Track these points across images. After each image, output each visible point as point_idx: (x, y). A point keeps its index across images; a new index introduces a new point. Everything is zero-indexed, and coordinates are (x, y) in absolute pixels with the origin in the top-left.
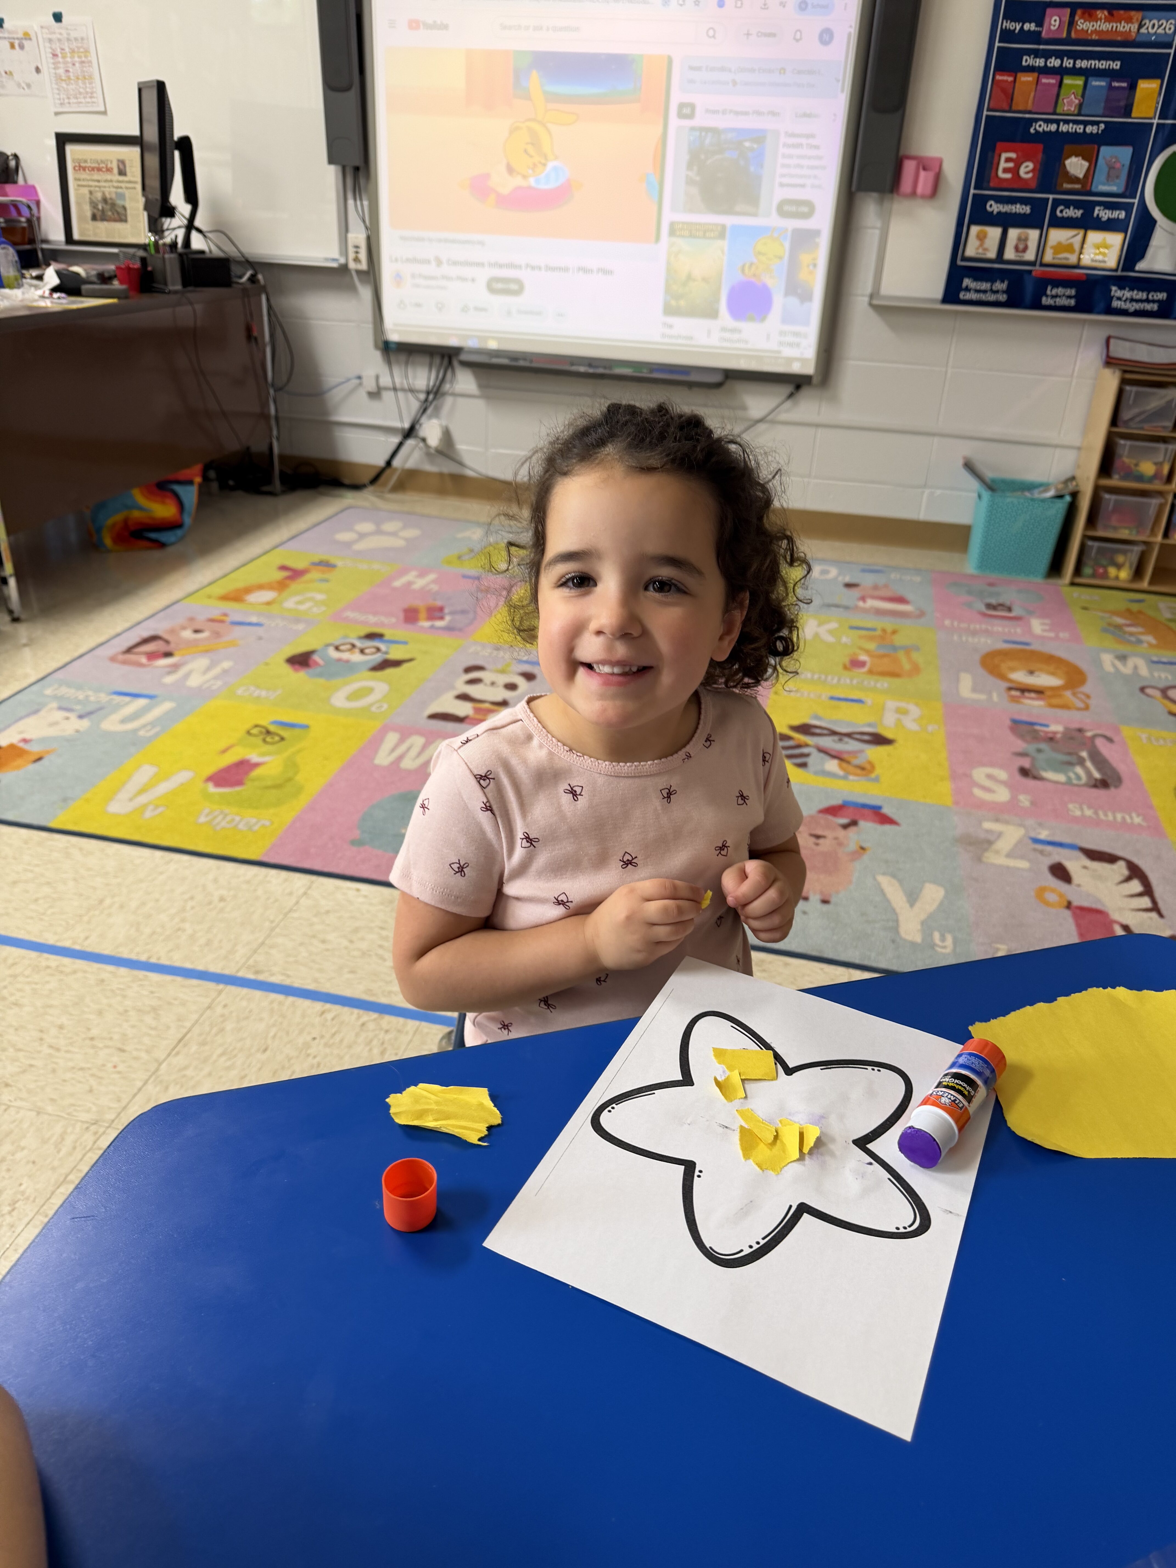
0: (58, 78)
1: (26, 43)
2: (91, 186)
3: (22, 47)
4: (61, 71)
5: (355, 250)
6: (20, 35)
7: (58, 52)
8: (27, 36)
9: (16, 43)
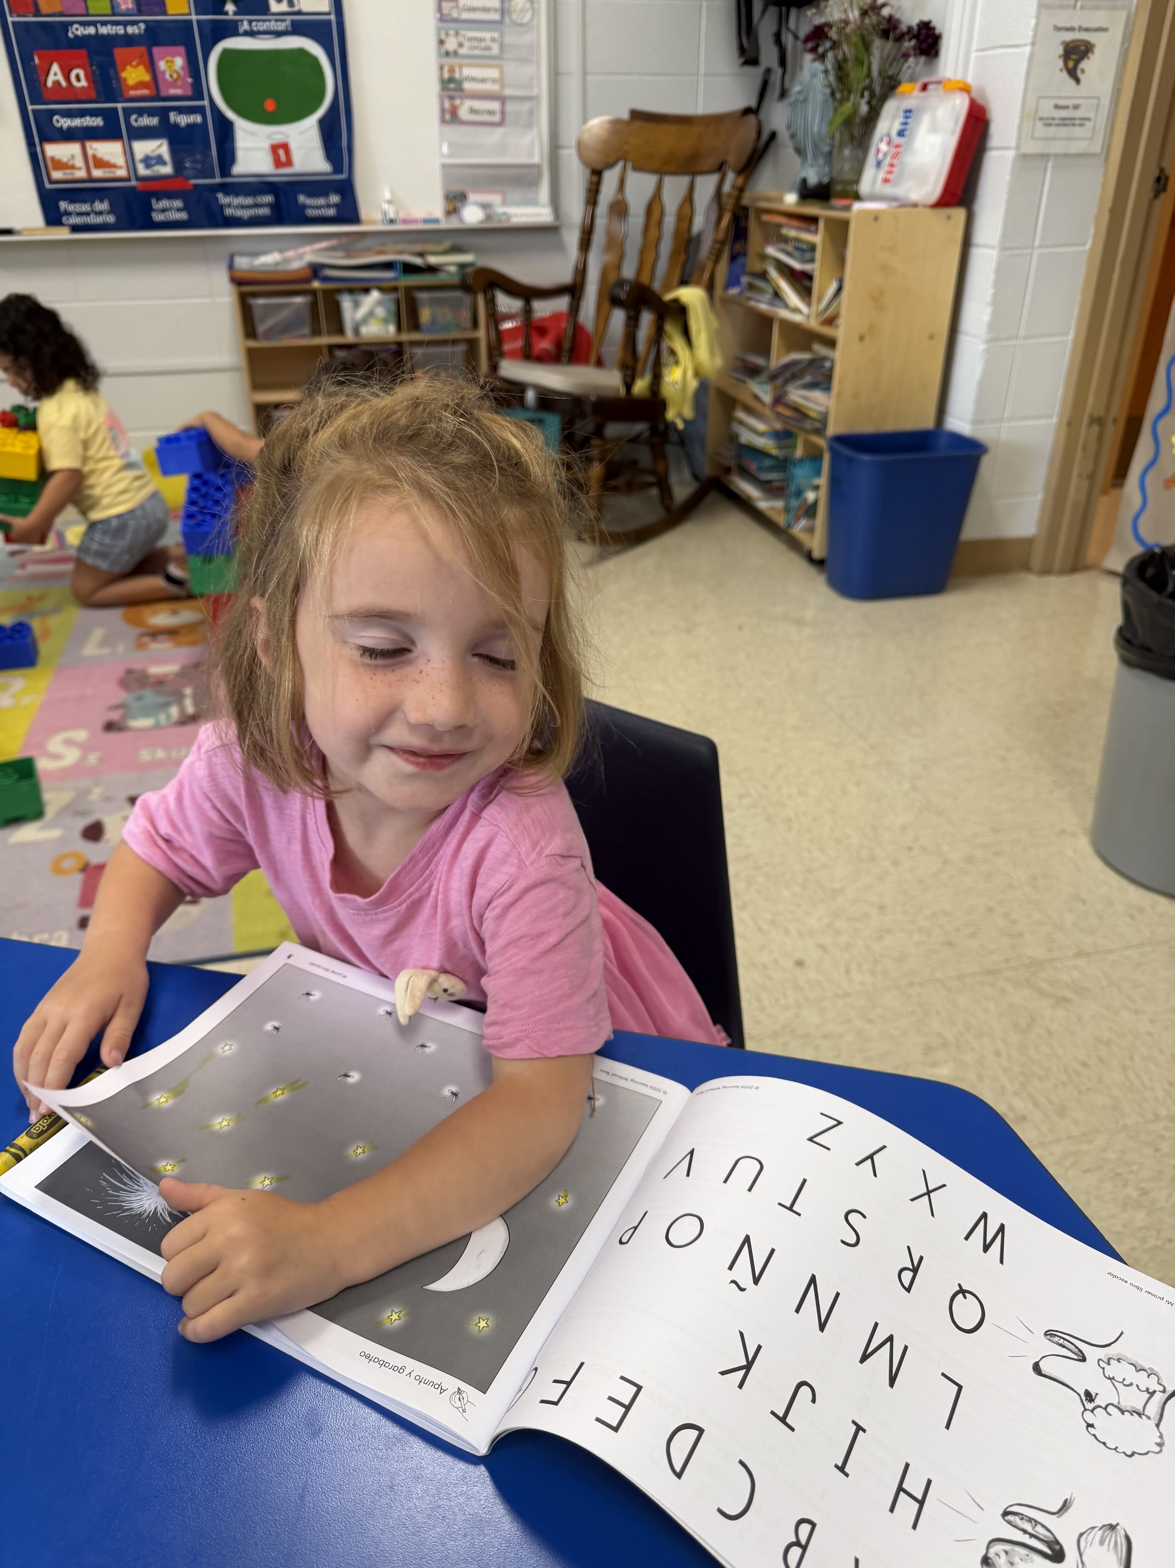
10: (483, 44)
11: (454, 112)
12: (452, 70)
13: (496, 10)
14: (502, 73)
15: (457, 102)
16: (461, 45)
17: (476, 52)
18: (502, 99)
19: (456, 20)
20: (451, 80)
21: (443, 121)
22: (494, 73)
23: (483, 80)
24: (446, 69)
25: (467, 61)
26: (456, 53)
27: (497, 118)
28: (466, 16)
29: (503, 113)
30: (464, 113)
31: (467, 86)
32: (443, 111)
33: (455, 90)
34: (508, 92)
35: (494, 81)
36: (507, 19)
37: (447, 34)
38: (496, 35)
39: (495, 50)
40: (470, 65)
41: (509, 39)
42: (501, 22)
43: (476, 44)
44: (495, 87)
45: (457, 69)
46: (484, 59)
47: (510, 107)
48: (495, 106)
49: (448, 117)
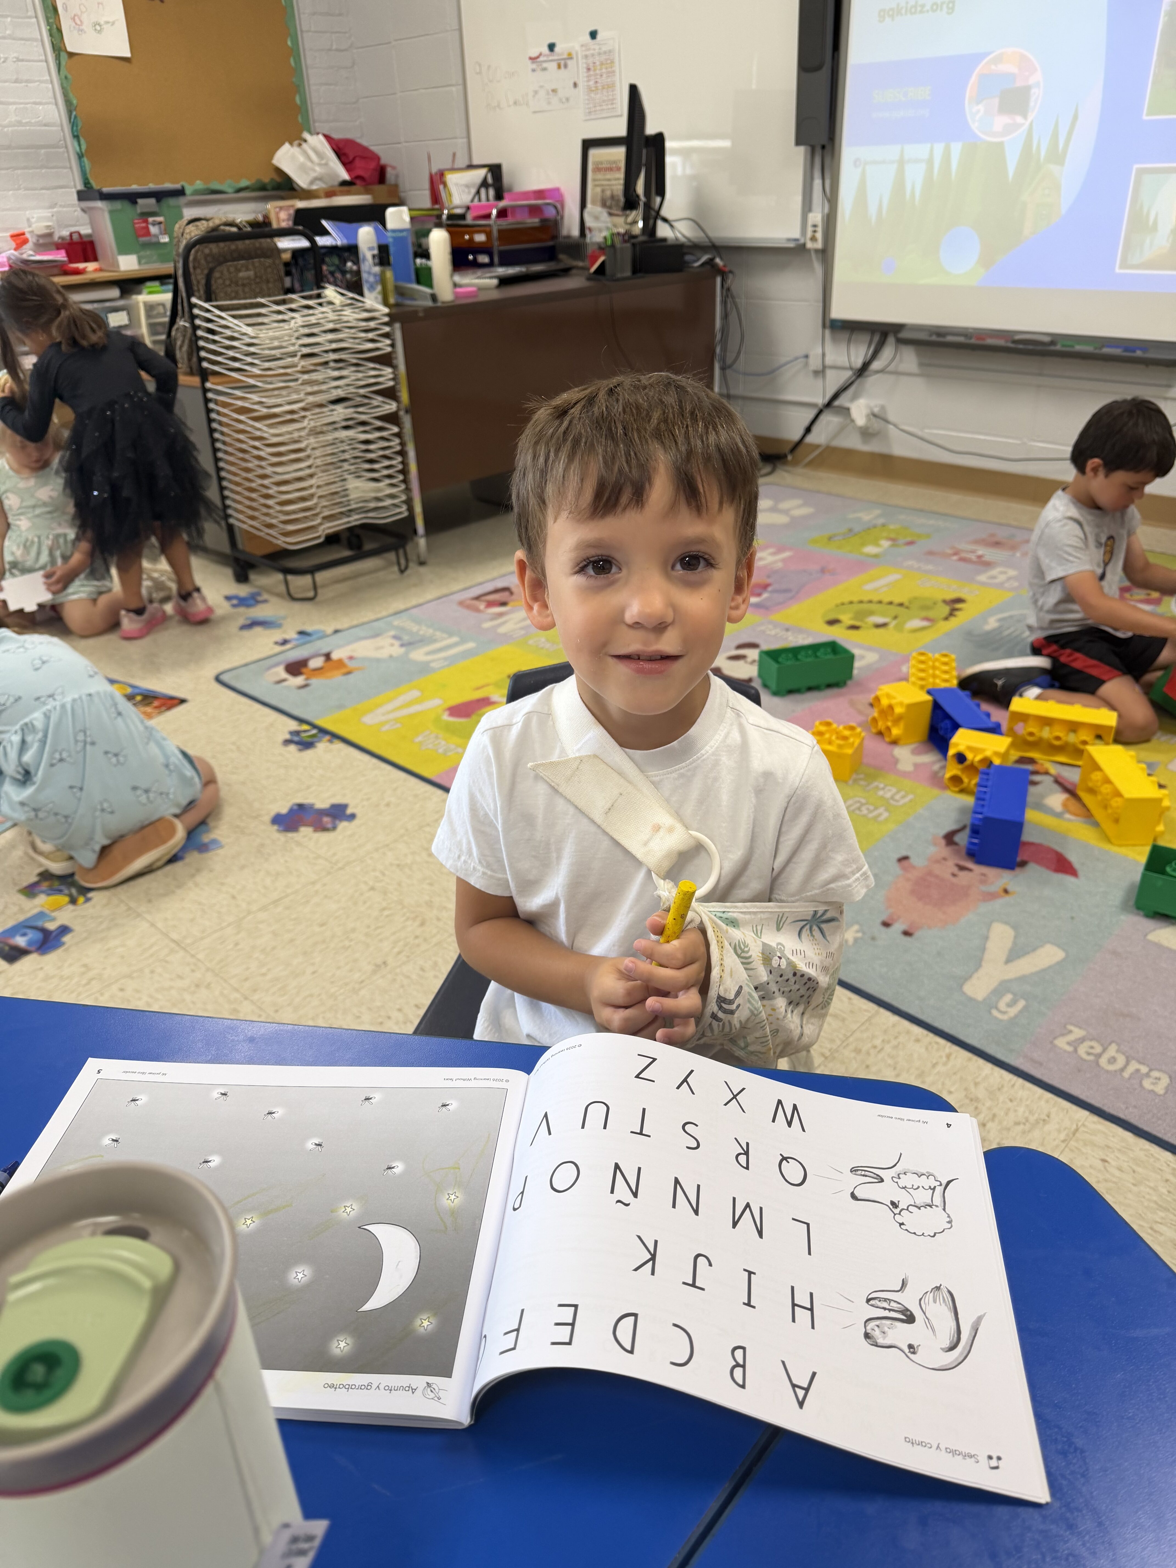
0: (590, 90)
1: (569, 62)
2: (603, 185)
3: (566, 66)
4: (592, 83)
5: (813, 229)
6: (565, 56)
7: (591, 66)
8: (570, 57)
9: (562, 63)
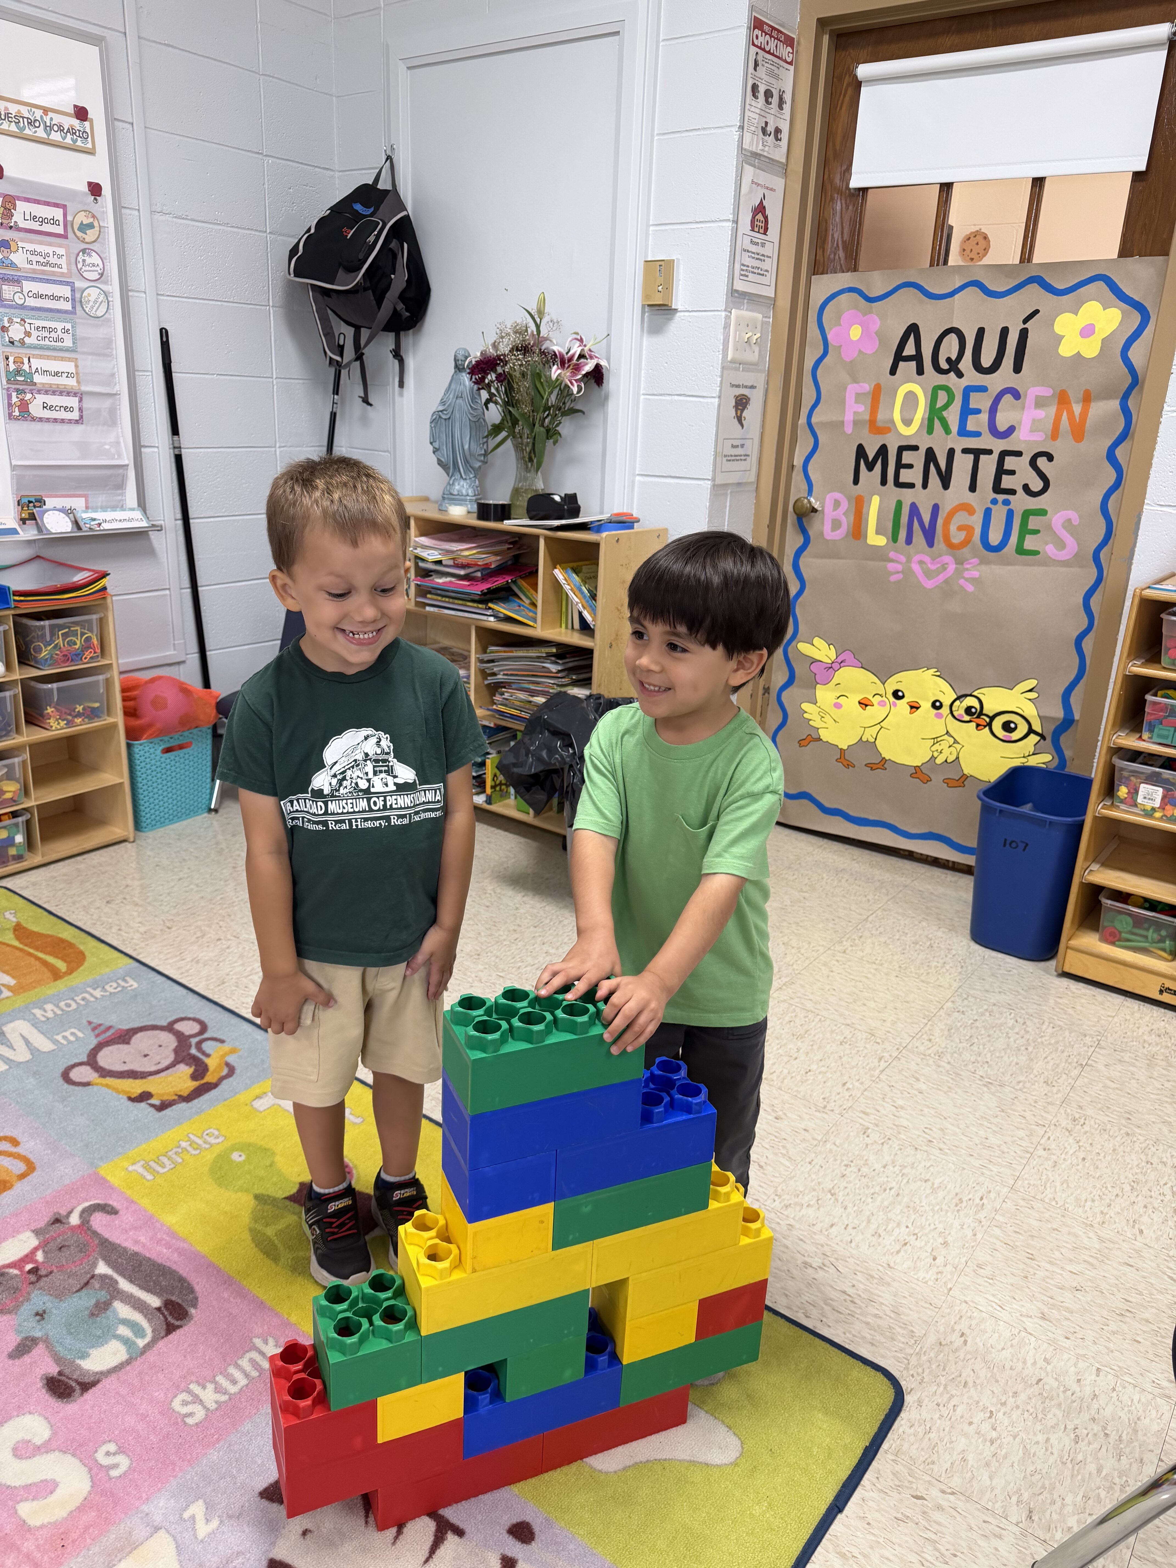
10: (53, 334)
11: (24, 406)
12: (18, 361)
13: (66, 299)
14: (76, 366)
15: (28, 396)
16: (28, 334)
17: (47, 342)
18: (80, 396)
19: (22, 307)
20: (18, 372)
21: (10, 416)
22: (70, 367)
23: (56, 374)
24: (11, 359)
25: (37, 352)
26: (22, 342)
27: (75, 415)
28: (32, 302)
29: (81, 410)
30: (35, 409)
31: (37, 378)
32: (10, 405)
33: (25, 382)
34: (84, 388)
35: (69, 375)
36: (78, 308)
37: (10, 321)
38: (68, 326)
39: (68, 342)
40: (41, 357)
41: (81, 332)
42: (73, 312)
43: (47, 334)
44: (72, 382)
45: (26, 361)
46: (55, 351)
47: (88, 404)
48: (73, 402)
49: (17, 413)
